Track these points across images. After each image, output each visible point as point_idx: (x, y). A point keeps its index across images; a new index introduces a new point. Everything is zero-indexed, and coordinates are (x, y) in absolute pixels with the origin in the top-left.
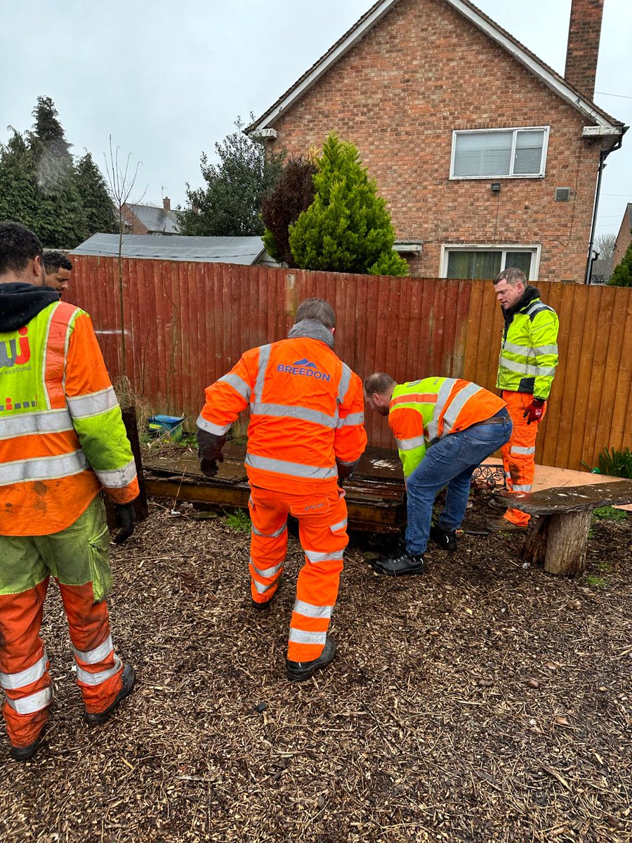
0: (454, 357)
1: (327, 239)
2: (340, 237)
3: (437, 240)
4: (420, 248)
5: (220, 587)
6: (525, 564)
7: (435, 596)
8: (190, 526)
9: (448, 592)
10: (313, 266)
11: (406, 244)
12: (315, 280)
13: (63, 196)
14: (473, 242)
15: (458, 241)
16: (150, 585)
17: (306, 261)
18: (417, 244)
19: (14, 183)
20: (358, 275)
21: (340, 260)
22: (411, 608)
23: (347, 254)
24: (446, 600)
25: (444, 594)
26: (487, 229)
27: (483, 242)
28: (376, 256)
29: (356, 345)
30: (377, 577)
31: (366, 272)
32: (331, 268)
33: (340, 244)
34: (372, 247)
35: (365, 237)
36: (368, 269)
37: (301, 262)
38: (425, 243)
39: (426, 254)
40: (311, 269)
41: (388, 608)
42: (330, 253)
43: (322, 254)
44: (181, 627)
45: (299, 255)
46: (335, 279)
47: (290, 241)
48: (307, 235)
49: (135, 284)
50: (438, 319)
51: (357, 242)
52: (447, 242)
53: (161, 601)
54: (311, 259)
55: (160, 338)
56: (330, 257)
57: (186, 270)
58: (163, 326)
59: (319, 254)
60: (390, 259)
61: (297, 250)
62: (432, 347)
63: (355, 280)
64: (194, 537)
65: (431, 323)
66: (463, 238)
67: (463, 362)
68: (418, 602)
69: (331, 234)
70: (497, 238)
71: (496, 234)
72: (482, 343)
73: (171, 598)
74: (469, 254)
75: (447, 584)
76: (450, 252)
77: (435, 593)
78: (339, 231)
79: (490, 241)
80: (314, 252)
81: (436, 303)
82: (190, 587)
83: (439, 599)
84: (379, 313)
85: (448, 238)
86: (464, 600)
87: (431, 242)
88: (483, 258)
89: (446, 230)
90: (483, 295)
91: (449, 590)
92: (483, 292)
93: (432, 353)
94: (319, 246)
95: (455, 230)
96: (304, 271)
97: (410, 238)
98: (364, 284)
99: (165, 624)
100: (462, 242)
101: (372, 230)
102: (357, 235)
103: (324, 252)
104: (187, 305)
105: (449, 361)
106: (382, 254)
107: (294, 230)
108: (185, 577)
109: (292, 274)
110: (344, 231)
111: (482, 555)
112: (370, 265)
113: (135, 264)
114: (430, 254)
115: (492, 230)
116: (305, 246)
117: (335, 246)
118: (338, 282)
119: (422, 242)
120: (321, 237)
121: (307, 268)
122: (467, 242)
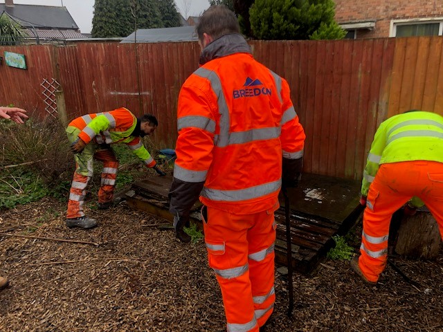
0: (380, 103)
1: (276, 15)
2: (285, 13)
3: (387, 17)
4: (373, 25)
5: (154, 290)
6: (427, 290)
7: (332, 317)
8: (154, 234)
9: (346, 313)
10: (267, 37)
11: (362, 22)
12: (269, 47)
13: (150, 14)
14: (416, 17)
15: (404, 17)
16: (105, 283)
17: (261, 33)
18: (371, 22)
19: (123, 9)
20: (301, 41)
21: (286, 30)
22: (306, 327)
23: (292, 26)
24: (342, 321)
25: (341, 314)
26: (427, 7)
27: (424, 16)
28: (316, 25)
29: (299, 96)
30: (285, 292)
31: (309, 39)
32: (279, 37)
33: (286, 18)
34: (311, 19)
35: (307, 11)
36: (310, 36)
37: (258, 34)
38: (378, 20)
39: (379, 29)
40: (266, 39)
41: (285, 324)
42: (279, 26)
43: (273, 27)
44: (110, 325)
45: (256, 30)
46: (283, 45)
47: (250, 19)
48: (261, 14)
49: (152, 60)
50: (365, 72)
51: (300, 15)
52: (395, 18)
53: (107, 298)
54: (265, 31)
55: (167, 96)
56: (279, 29)
57: (182, 48)
58: (169, 88)
59: (271, 27)
60: (328, 26)
61: (255, 26)
62: (361, 96)
63: (298, 44)
64: (154, 244)
65: (360, 76)
66: (407, 15)
67: (387, 108)
68: (314, 321)
69: (279, 11)
70: (435, 12)
71: (434, 10)
72: (404, 92)
73: (115, 296)
74: (413, 26)
75: (346, 305)
76: (397, 26)
77: (333, 313)
78: (285, 8)
79: (430, 15)
80: (267, 26)
81: (364, 59)
82: (133, 287)
83: (335, 320)
84: (318, 70)
85: (396, 15)
86: (359, 323)
87: (383, 19)
88: (424, 29)
89: (395, 9)
90: (405, 51)
91: (347, 311)
92: (405, 47)
93: (361, 101)
94: (270, 20)
95: (402, 9)
96: (260, 41)
97: (367, 18)
98: (305, 48)
99: (100, 319)
100: (407, 18)
101: (313, 5)
102: (300, 10)
103: (274, 25)
104: (183, 73)
105: (375, 107)
106: (322, 24)
107: (252, 11)
108: (133, 278)
109: (252, 44)
110: (290, 7)
111: (386, 277)
112: (311, 33)
113: (152, 46)
114: (381, 29)
115: (432, 7)
116: (260, 22)
117: (282, 20)
118: (286, 48)
119: (375, 20)
120: (271, 14)
121: (262, 39)
122: (412, 17)
